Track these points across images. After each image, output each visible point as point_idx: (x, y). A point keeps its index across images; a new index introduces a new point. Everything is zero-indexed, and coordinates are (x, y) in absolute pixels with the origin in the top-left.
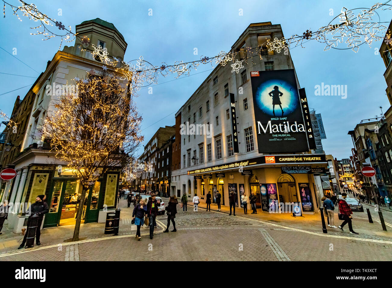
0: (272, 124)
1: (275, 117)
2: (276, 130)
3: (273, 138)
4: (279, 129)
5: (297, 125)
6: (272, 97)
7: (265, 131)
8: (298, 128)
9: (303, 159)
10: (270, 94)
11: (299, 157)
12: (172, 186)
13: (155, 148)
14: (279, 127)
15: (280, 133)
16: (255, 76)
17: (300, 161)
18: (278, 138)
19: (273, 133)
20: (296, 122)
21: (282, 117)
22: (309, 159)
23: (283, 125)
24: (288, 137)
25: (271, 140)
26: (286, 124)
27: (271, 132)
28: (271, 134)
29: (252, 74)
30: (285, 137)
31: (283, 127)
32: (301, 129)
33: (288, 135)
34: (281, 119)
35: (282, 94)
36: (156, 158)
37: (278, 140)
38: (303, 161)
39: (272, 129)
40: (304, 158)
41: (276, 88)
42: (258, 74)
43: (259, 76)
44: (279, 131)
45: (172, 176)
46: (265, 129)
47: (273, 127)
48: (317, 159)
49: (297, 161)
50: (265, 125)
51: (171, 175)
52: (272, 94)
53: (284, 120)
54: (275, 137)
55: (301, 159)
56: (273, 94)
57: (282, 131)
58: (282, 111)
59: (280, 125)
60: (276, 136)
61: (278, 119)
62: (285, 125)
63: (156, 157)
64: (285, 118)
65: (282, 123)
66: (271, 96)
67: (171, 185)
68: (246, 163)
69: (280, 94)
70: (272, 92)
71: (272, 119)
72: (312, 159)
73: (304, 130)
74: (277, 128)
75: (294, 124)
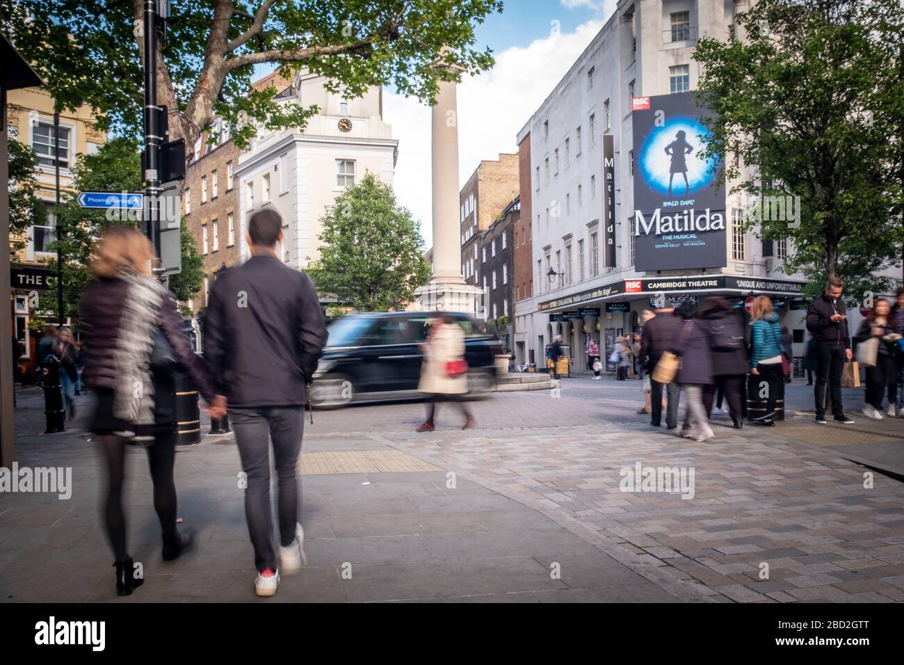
0: (662, 215)
1: (671, 199)
2: (667, 228)
3: (663, 242)
4: (674, 227)
5: (710, 216)
6: (670, 157)
7: (647, 230)
8: (711, 221)
9: (687, 284)
10: (667, 150)
11: (682, 280)
12: (517, 343)
13: (471, 229)
14: (674, 221)
15: (675, 233)
16: (641, 108)
17: (682, 288)
18: (673, 241)
19: (663, 234)
20: (708, 211)
21: (686, 199)
22: (698, 284)
23: (681, 217)
24: (692, 239)
25: (658, 246)
26: (689, 214)
27: (658, 232)
28: (659, 236)
29: (634, 104)
30: (685, 240)
31: (681, 221)
32: (717, 224)
33: (692, 236)
34: (683, 203)
35: (691, 149)
36: (476, 261)
37: (672, 245)
38: (688, 287)
39: (661, 224)
40: (690, 283)
41: (681, 135)
42: (647, 103)
43: (649, 108)
44: (672, 230)
45: (516, 314)
46: (648, 224)
47: (663, 221)
48: (711, 283)
49: (677, 288)
50: (648, 216)
51: (515, 312)
52: (671, 151)
53: (689, 205)
54: (668, 241)
55: (684, 284)
56: (673, 150)
57: (680, 228)
58: (687, 185)
59: (677, 217)
60: (670, 238)
61: (676, 203)
62: (686, 218)
63: (476, 258)
64: (690, 202)
65: (681, 213)
66: (668, 153)
67: (515, 340)
68: (608, 292)
69: (686, 149)
70: (673, 145)
71: (665, 204)
72: (703, 284)
73: (721, 227)
74: (670, 223)
75: (704, 213)
